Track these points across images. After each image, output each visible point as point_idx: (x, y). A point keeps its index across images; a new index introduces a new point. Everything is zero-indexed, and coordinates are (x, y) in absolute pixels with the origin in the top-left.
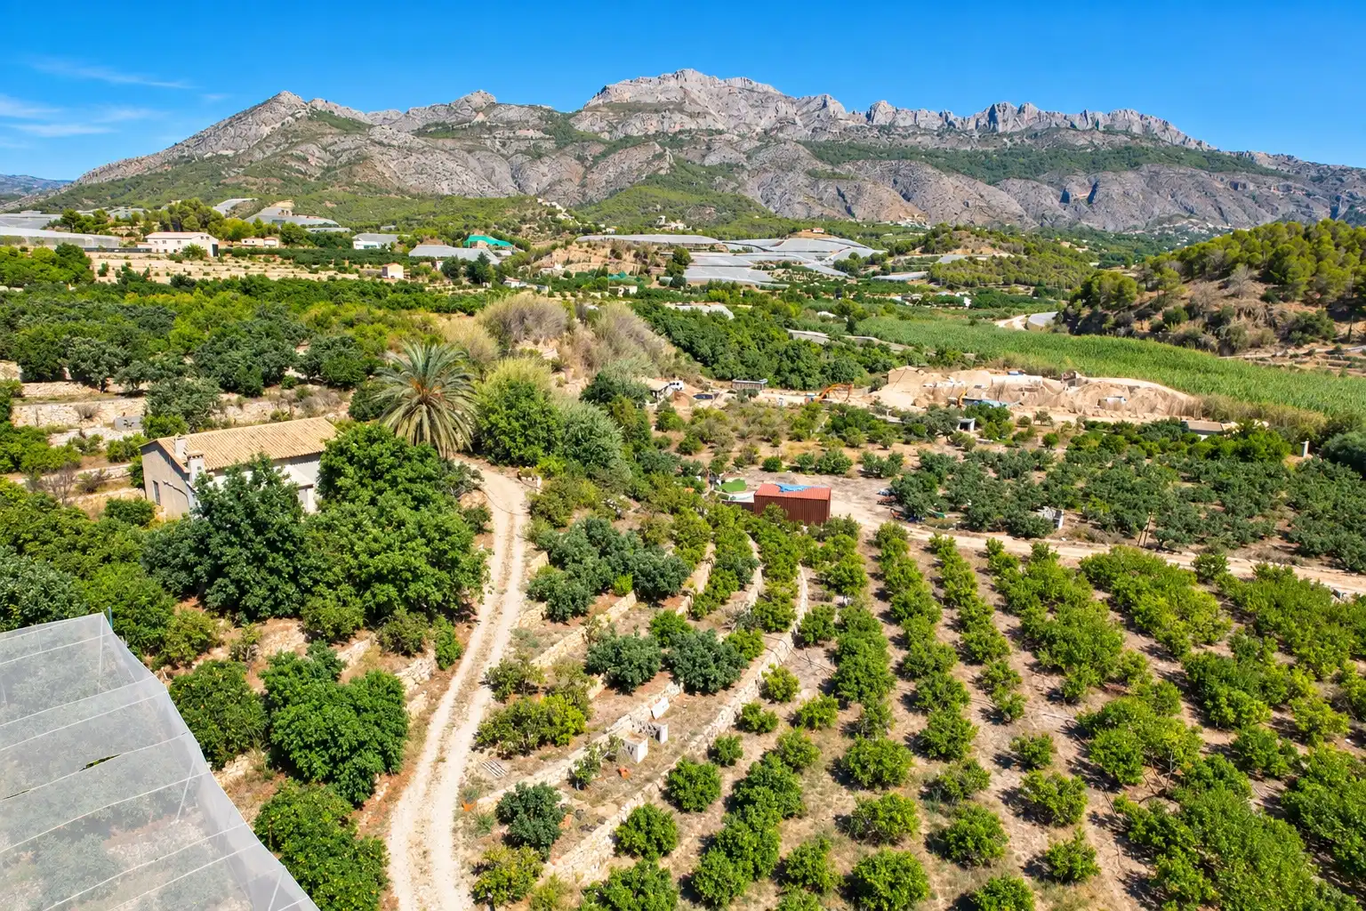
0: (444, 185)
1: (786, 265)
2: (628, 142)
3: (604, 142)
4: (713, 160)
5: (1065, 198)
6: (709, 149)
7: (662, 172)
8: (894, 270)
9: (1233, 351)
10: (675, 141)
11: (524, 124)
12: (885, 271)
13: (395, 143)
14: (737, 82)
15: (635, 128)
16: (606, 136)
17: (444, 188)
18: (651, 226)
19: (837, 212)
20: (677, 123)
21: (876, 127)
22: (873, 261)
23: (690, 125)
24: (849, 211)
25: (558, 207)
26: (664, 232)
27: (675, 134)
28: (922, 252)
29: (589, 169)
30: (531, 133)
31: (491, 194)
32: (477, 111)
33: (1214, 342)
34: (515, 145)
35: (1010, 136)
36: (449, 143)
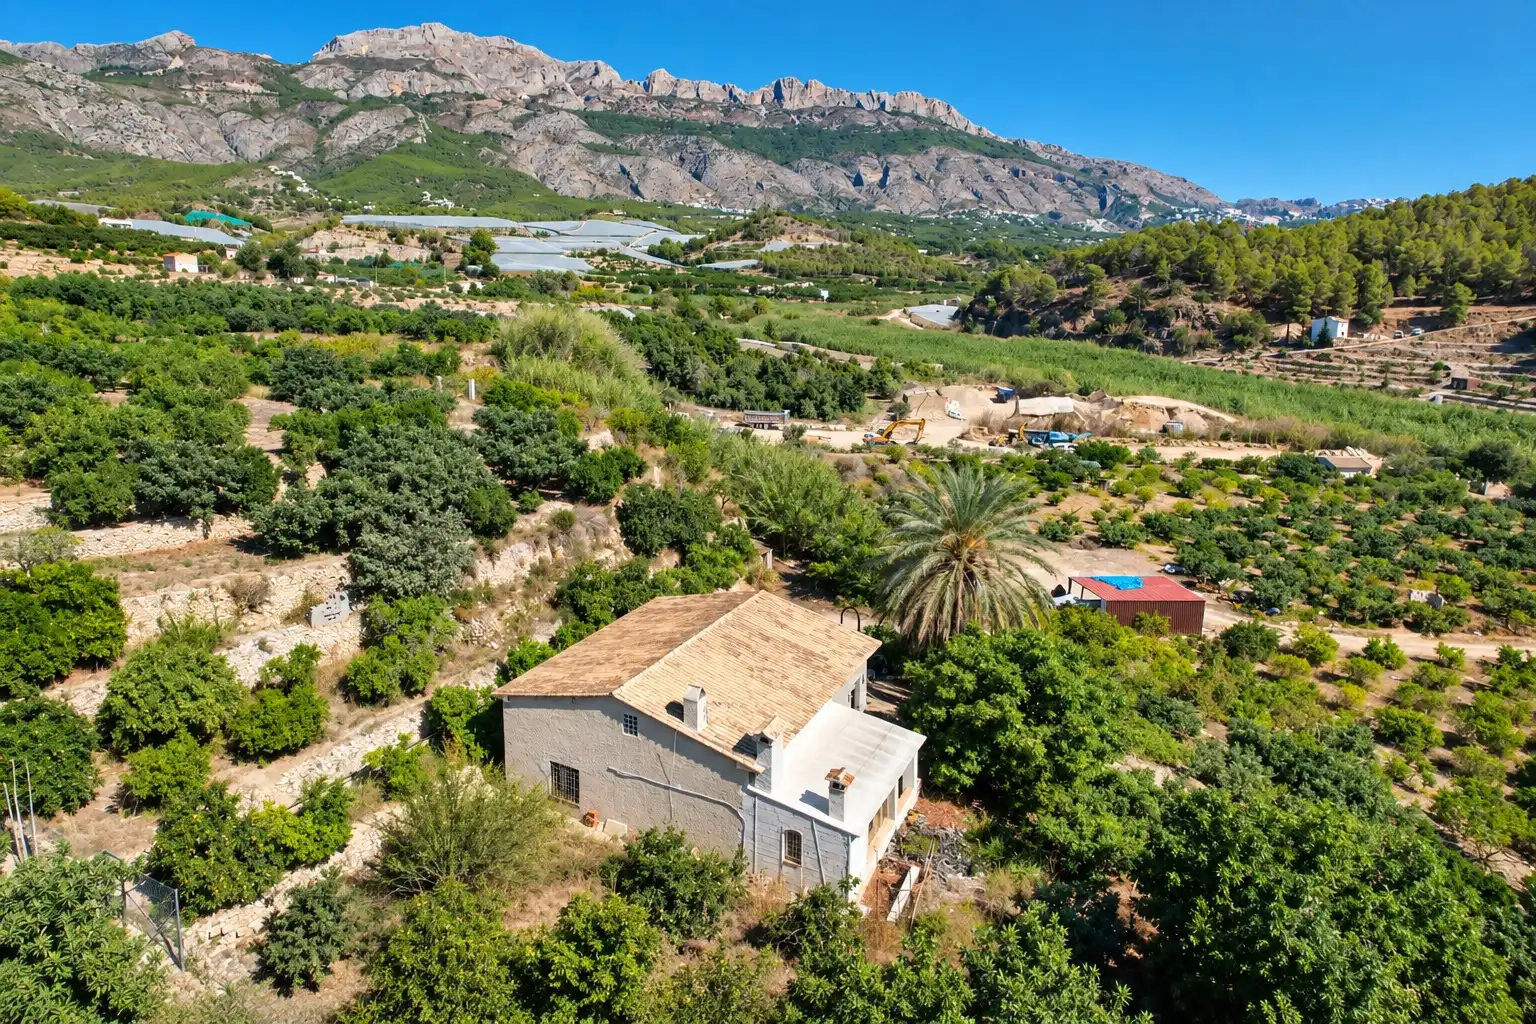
0: (139, 145)
1: (602, 252)
2: (370, 103)
3: (341, 102)
4: (475, 127)
5: (858, 181)
6: (468, 115)
7: (418, 140)
8: (720, 257)
9: (1179, 354)
10: (427, 105)
11: (236, 76)
12: (709, 259)
13: (61, 85)
14: (496, 41)
15: (378, 87)
16: (342, 95)
17: (137, 148)
18: (415, 206)
19: (624, 192)
20: (427, 84)
21: (655, 98)
22: (692, 247)
23: (444, 86)
24: (636, 190)
25: (298, 178)
26: (433, 212)
27: (429, 96)
28: (744, 238)
29: (324, 132)
30: (246, 87)
31: (202, 159)
32: (172, 54)
33: (1158, 344)
34: (228, 100)
35: (799, 113)
36: (139, 92)
